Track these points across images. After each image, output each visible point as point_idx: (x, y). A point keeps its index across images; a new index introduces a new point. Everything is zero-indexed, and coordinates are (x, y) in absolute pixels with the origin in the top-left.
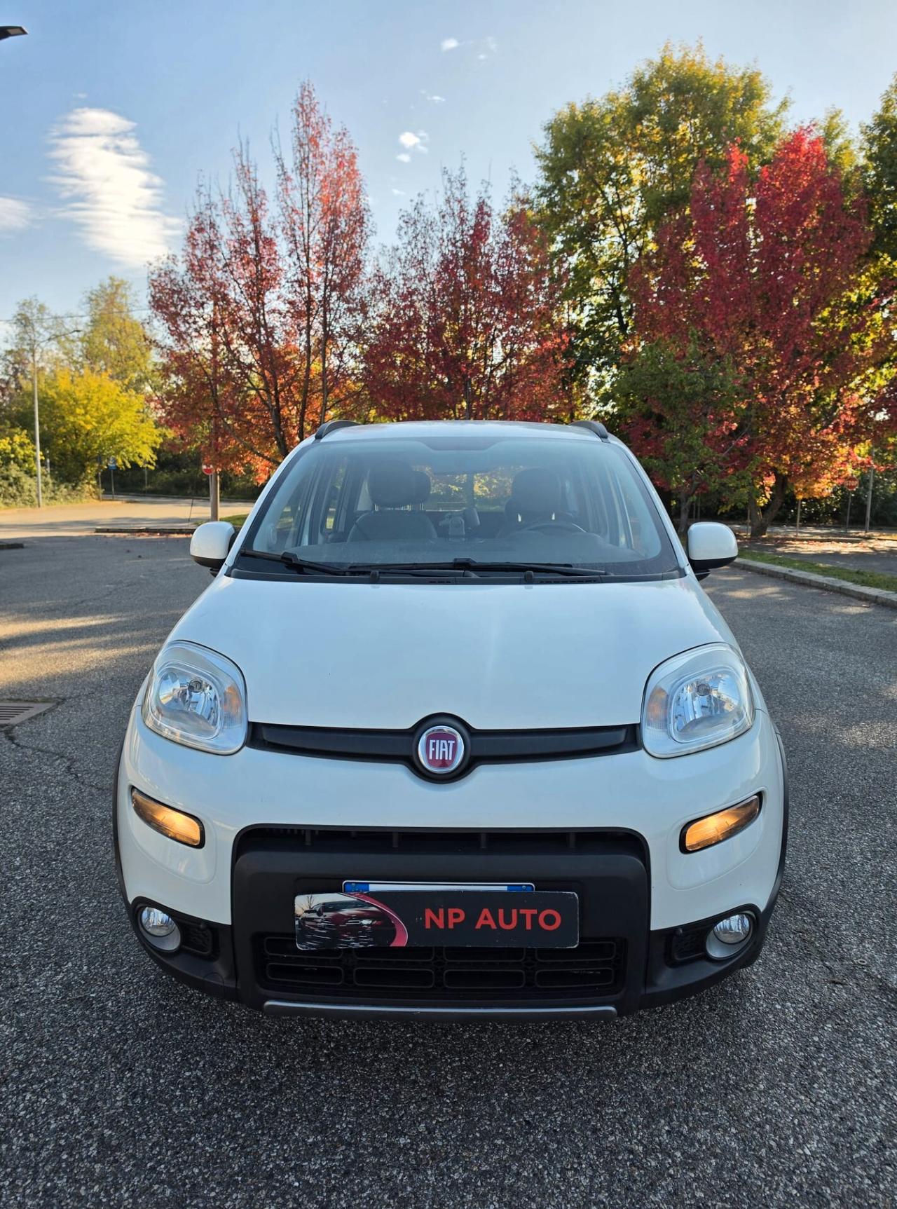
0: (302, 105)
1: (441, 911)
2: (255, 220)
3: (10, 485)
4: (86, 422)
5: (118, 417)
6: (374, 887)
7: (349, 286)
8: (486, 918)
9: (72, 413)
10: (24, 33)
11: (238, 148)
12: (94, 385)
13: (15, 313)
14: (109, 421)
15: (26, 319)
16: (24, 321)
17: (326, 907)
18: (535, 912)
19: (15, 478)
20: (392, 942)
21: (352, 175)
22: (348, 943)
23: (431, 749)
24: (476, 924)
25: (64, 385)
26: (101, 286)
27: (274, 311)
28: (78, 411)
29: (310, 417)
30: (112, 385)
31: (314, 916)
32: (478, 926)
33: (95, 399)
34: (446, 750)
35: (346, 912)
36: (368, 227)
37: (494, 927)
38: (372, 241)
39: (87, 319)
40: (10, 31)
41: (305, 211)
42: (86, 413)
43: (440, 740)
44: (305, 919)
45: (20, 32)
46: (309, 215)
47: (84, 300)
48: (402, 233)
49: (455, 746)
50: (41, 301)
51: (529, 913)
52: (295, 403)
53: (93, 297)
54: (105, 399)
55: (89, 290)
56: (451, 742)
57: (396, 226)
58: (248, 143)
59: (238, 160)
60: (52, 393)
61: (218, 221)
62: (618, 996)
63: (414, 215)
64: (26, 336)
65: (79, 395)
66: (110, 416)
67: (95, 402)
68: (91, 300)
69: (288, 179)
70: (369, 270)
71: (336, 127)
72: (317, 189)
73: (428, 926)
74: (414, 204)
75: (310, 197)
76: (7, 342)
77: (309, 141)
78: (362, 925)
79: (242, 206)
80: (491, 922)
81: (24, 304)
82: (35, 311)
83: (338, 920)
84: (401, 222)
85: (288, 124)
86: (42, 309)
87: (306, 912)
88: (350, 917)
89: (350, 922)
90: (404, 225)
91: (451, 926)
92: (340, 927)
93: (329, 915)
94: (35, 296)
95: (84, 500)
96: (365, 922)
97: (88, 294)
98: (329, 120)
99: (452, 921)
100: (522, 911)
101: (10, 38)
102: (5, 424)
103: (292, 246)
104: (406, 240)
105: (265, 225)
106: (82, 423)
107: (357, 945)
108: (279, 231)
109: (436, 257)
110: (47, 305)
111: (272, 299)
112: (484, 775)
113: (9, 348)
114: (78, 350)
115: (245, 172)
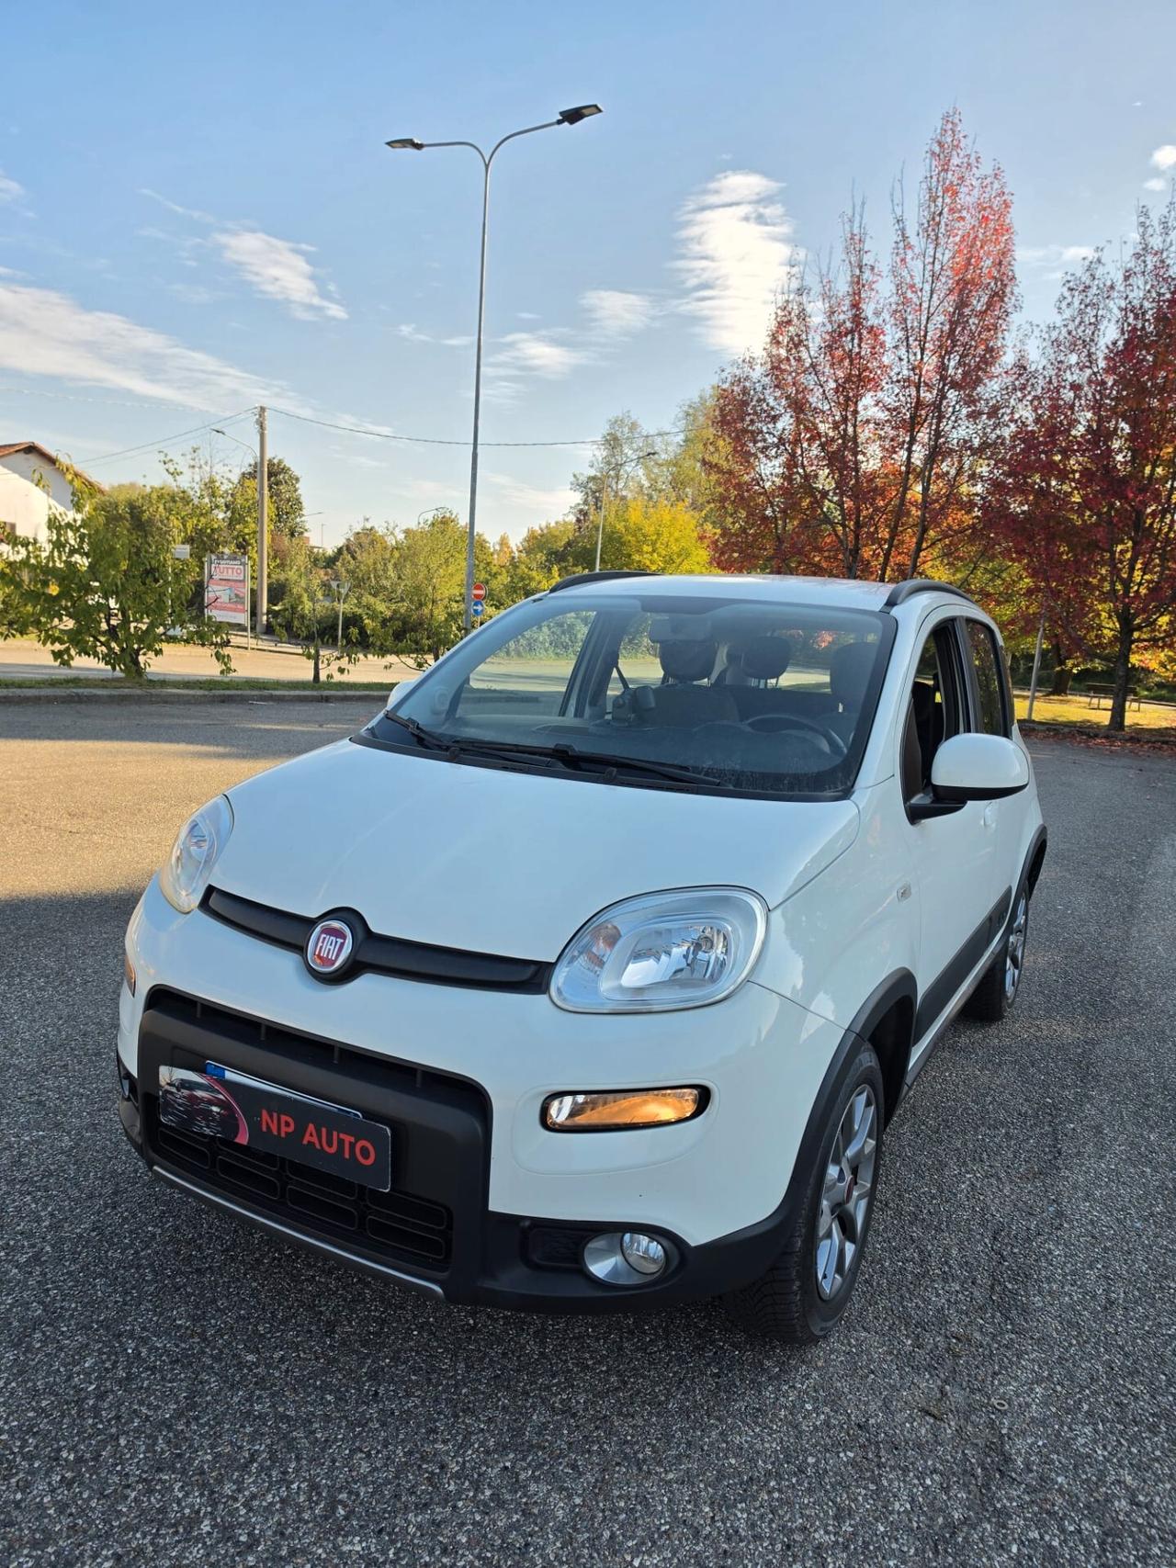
0: (940, 144)
1: (275, 1115)
2: (855, 306)
3: (563, 633)
4: (652, 562)
5: (688, 555)
6: (230, 1075)
7: (979, 381)
8: (311, 1135)
9: (640, 552)
10: (600, 111)
11: (850, 214)
12: (667, 518)
13: (605, 433)
14: (678, 561)
15: (616, 439)
16: (613, 442)
17: (184, 1084)
18: (353, 1140)
19: (569, 625)
20: (236, 1137)
21: (1003, 229)
22: (201, 1127)
23: (320, 944)
24: (302, 1140)
25: (635, 516)
26: (701, 398)
27: (868, 422)
28: (646, 548)
29: (896, 559)
30: (687, 517)
31: (174, 1090)
32: (305, 1142)
33: (666, 535)
34: (332, 948)
35: (199, 1093)
36: (1010, 303)
37: (318, 1146)
38: (1016, 319)
39: (681, 437)
40: (585, 111)
41: (927, 287)
42: (654, 551)
43: (331, 935)
44: (167, 1092)
45: (594, 110)
46: (932, 292)
47: (681, 415)
48: (1064, 305)
49: (342, 945)
50: (634, 418)
51: (348, 1139)
52: (879, 542)
53: (691, 411)
54: (677, 534)
55: (688, 402)
56: (340, 941)
57: (1057, 296)
58: (863, 204)
59: (847, 227)
60: (620, 526)
61: (809, 308)
62: (445, 1275)
63: (1086, 278)
64: (613, 460)
65: (649, 529)
66: (679, 555)
67: (665, 538)
68: (688, 415)
69: (908, 246)
70: (1008, 359)
71: (986, 168)
72: (948, 255)
73: (264, 1129)
74: (1087, 263)
75: (937, 267)
76: (592, 466)
77: (944, 189)
78: (212, 1111)
79: (842, 287)
80: (315, 1139)
81: (616, 422)
82: (626, 430)
83: (193, 1099)
84: (1065, 289)
85: (919, 170)
86: (633, 426)
87: (168, 1084)
88: (202, 1100)
89: (202, 1106)
90: (1067, 294)
91: (283, 1135)
92: (195, 1109)
93: (186, 1092)
94: (629, 411)
95: (639, 655)
96: (215, 1109)
97: (685, 408)
98: (977, 159)
99: (284, 1129)
100: (342, 1136)
101: (586, 119)
102: (568, 561)
103: (900, 334)
104: (1068, 313)
105: (868, 309)
106: (648, 563)
107: (207, 1131)
108: (886, 315)
109: (1110, 334)
110: (640, 422)
111: (868, 406)
112: (366, 984)
113: (592, 472)
114: (664, 476)
115: (856, 244)
